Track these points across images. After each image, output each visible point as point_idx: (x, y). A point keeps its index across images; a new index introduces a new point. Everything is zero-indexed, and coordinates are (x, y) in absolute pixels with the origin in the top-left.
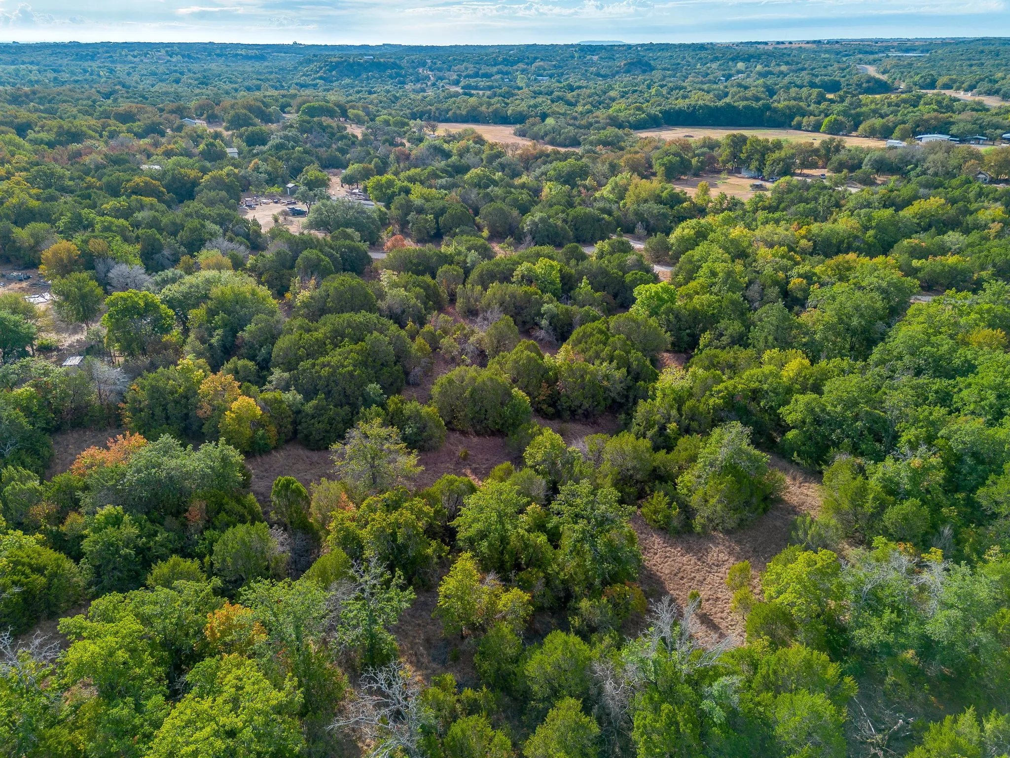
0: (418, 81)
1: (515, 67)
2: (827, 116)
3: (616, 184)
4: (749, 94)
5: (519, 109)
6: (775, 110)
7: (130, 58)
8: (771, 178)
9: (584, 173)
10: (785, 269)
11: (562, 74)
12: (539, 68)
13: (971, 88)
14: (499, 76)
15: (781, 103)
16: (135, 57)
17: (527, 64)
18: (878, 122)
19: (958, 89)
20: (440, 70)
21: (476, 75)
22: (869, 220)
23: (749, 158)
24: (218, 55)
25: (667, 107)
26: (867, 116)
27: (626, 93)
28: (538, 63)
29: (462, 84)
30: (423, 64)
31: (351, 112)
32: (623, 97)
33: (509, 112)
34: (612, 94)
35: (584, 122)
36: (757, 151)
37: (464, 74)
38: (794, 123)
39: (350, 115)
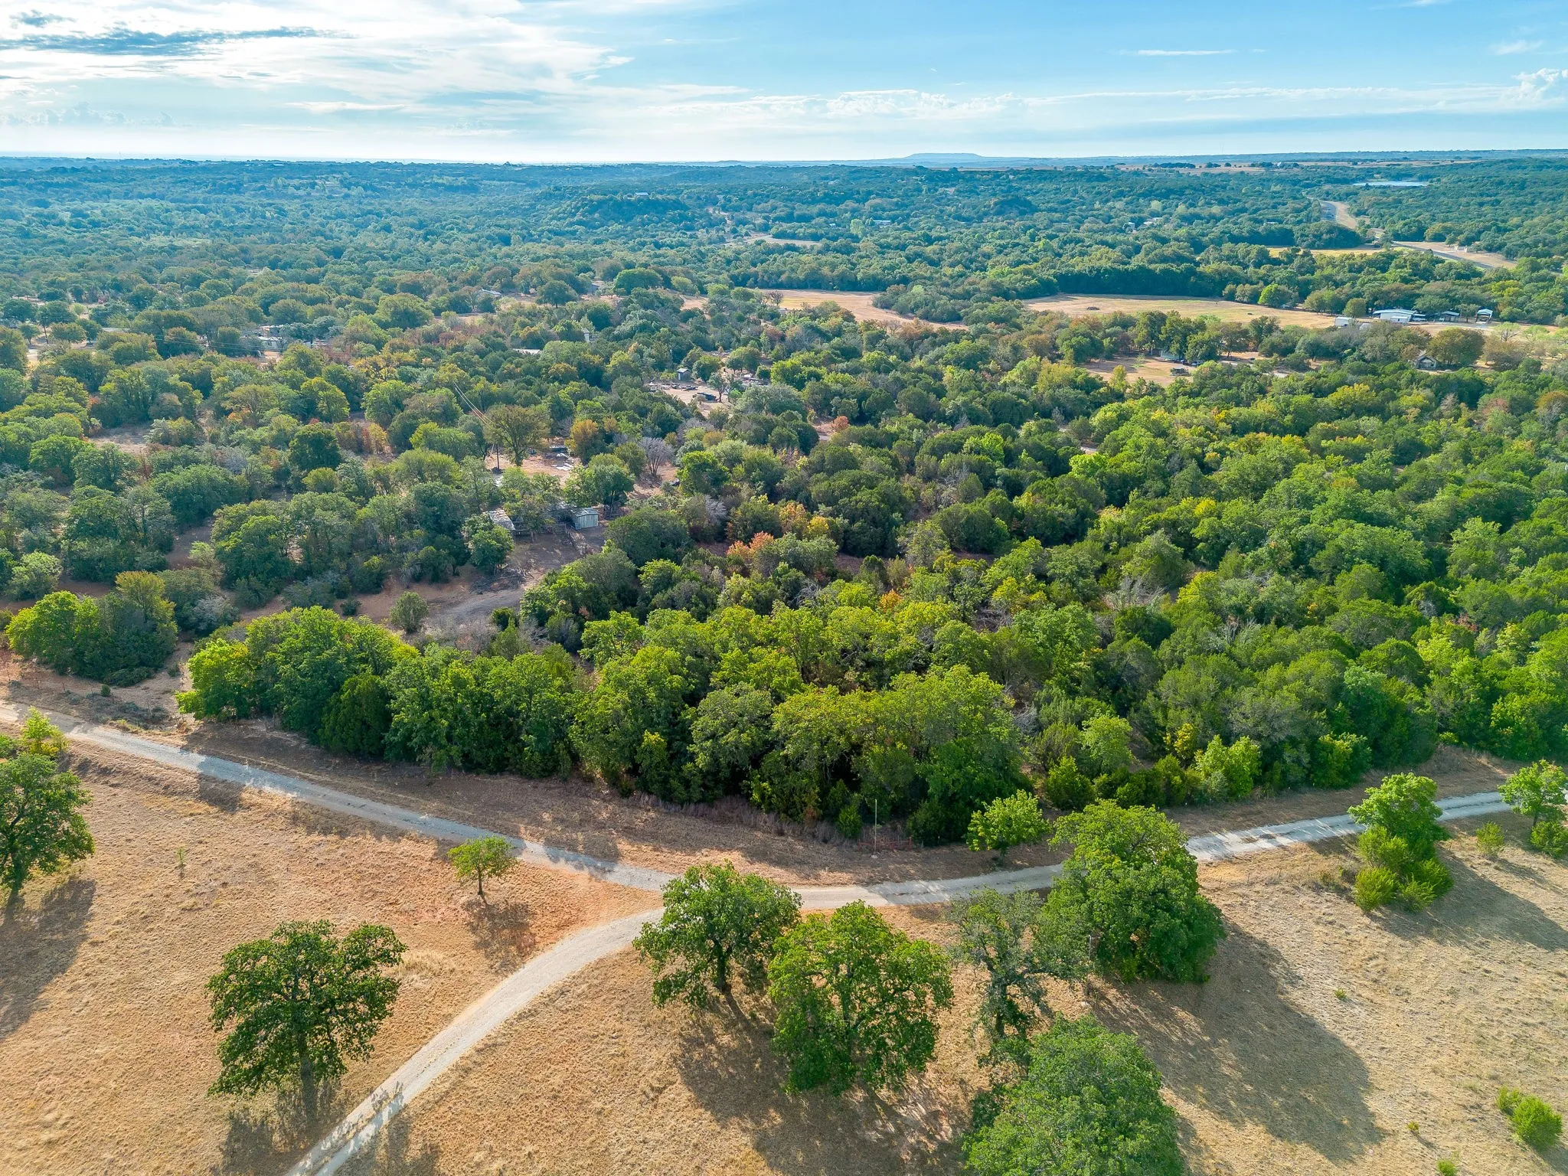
0: (711, 225)
1: (842, 207)
2: (1266, 283)
3: (1025, 368)
4: (1168, 250)
5: (871, 272)
6: (1202, 276)
7: (291, 190)
8: (1194, 361)
9: (984, 355)
10: (1202, 445)
11: (908, 216)
12: (875, 208)
13: (1468, 242)
14: (822, 219)
15: (1210, 266)
16: (297, 188)
17: (858, 201)
18: (1326, 293)
19: (1452, 242)
20: (737, 209)
21: (789, 218)
22: (1288, 405)
23: (1169, 339)
24: (411, 186)
25: (1064, 270)
26: (1317, 285)
27: (1005, 247)
28: (874, 201)
29: (773, 231)
30: (715, 203)
31: (675, 280)
32: (1000, 252)
33: (859, 276)
34: (986, 248)
35: (959, 290)
36: (1176, 332)
37: (772, 216)
38: (1226, 291)
39: (674, 283)
